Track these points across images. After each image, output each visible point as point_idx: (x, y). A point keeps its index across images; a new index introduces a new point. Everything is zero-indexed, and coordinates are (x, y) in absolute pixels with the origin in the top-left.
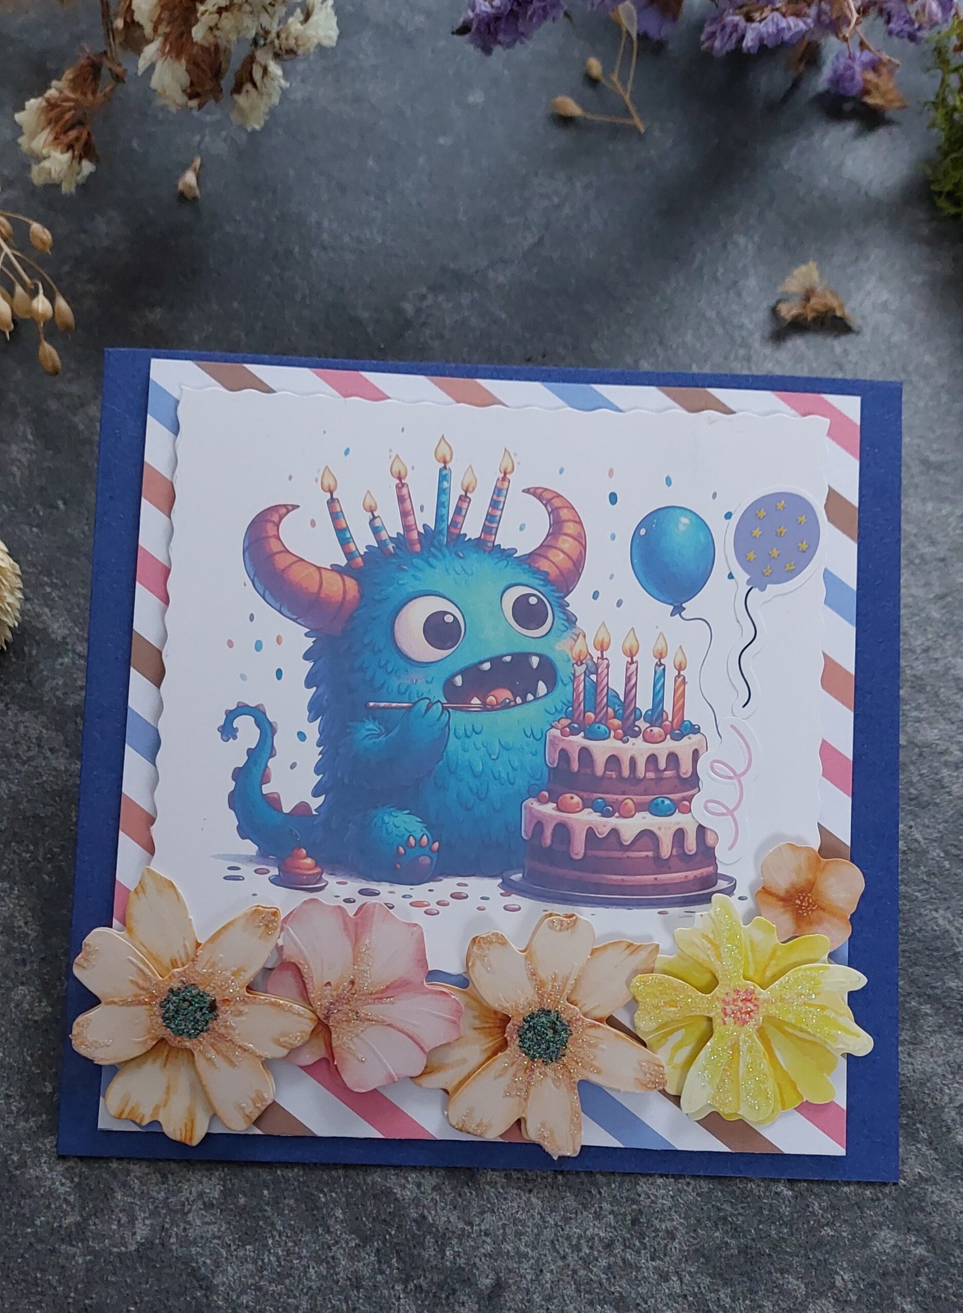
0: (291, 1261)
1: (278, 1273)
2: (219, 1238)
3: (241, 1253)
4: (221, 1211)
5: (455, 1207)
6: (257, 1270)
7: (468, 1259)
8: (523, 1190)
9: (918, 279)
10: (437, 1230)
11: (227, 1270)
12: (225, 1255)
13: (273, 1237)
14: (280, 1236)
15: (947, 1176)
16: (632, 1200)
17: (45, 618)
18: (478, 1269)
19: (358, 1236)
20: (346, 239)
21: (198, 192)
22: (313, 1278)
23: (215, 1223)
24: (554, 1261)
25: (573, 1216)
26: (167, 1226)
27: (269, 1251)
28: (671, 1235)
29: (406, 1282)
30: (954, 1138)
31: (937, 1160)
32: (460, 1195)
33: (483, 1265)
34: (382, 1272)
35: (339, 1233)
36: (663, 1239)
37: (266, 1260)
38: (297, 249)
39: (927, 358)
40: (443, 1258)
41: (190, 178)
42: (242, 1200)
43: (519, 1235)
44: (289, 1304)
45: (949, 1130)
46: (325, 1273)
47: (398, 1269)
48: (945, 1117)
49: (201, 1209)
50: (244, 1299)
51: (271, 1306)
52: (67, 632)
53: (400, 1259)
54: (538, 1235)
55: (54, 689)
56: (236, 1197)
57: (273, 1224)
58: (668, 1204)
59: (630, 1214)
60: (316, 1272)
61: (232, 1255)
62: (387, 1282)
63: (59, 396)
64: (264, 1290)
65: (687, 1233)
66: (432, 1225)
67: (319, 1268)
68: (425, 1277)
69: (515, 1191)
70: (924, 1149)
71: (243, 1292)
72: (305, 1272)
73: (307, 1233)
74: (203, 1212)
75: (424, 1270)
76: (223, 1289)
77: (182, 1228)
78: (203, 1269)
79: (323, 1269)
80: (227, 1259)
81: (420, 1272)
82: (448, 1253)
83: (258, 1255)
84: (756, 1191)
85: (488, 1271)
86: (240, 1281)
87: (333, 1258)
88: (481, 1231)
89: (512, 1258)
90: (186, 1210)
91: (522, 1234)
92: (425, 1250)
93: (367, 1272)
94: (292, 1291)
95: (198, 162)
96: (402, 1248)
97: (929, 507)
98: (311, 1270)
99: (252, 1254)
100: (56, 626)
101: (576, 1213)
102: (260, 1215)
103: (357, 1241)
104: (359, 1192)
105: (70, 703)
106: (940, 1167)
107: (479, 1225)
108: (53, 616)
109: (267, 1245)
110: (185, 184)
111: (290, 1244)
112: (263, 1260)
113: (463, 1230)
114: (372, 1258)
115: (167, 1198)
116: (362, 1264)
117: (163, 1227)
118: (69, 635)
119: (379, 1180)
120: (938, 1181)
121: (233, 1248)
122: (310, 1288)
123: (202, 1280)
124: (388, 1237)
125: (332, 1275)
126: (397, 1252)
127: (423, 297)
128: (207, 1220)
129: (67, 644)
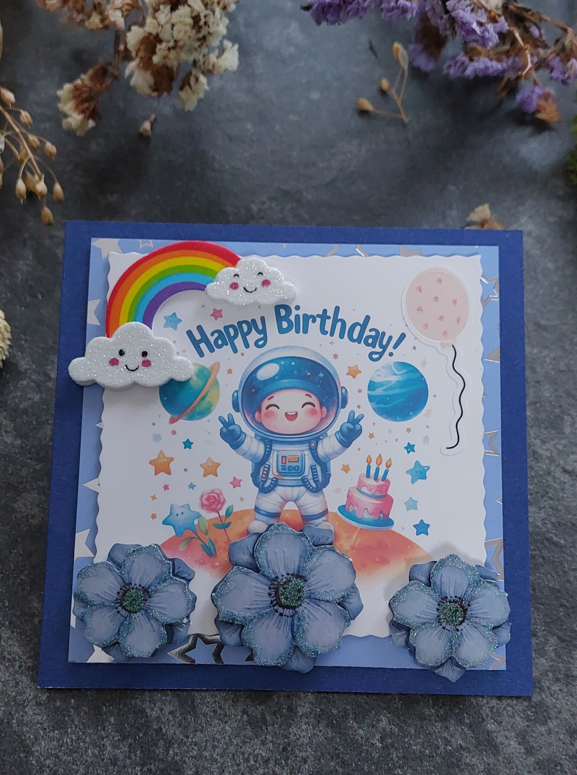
0: (79, 744)
1: (70, 750)
2: (41, 724)
3: (51, 734)
4: (45, 708)
5: (180, 725)
6: (59, 746)
7: (182, 758)
8: (222, 721)
9: (551, 219)
10: (167, 738)
11: (41, 743)
12: (42, 733)
13: (72, 728)
14: (76, 728)
15: (477, 748)
16: (286, 736)
17: (18, 358)
18: (186, 764)
19: (121, 735)
20: (227, 167)
21: (150, 133)
22: (90, 755)
23: (40, 715)
24: (232, 766)
25: (248, 741)
26: (13, 712)
27: (68, 736)
28: (305, 761)
29: (143, 765)
30: (485, 726)
31: (472, 737)
32: (184, 719)
33: (190, 762)
34: (130, 758)
35: (110, 731)
36: (300, 762)
37: (65, 741)
38: (199, 170)
39: (550, 265)
40: (167, 755)
41: (147, 125)
42: (58, 704)
43: (214, 747)
44: (73, 769)
45: (483, 720)
46: (97, 753)
47: (139, 757)
48: (482, 712)
49: (34, 705)
50: (48, 762)
51: (62, 768)
52: (28, 367)
53: (142, 751)
54: (225, 749)
55: (14, 398)
56: (55, 701)
57: (73, 721)
58: (306, 741)
59: (283, 744)
60: (92, 752)
61: (46, 735)
62: (132, 764)
63: (51, 237)
64: (61, 758)
65: (314, 760)
66: (165, 734)
67: (94, 750)
68: (154, 764)
69: (217, 721)
70: (466, 730)
71: (48, 758)
72: (86, 751)
73: (92, 728)
74: (35, 707)
75: (155, 761)
76: (37, 754)
77: (21, 715)
78: (28, 741)
79: (96, 751)
80: (42, 736)
81: (152, 761)
82: (170, 752)
83: (61, 737)
84: (360, 741)
85: (192, 766)
86: (48, 750)
87: (103, 745)
88: (192, 742)
89: (207, 760)
90: (25, 705)
91: (216, 747)
92: (157, 749)
93: (121, 757)
94: (76, 761)
95: (153, 117)
96: (144, 745)
97: (535, 351)
98: (90, 751)
99: (58, 736)
100: (23, 363)
101: (251, 739)
102: (67, 713)
103: (119, 737)
104: (126, 709)
105: (22, 406)
106: (474, 741)
107: (192, 738)
108: (23, 357)
109: (67, 732)
110: (144, 129)
111: (81, 733)
112: (63, 741)
113: (182, 740)
114: (126, 749)
115: (16, 696)
116: (119, 751)
117: (10, 713)
118: (29, 369)
119: (139, 703)
120: (472, 751)
121: (47, 731)
122: (87, 761)
123: (26, 747)
124: (137, 737)
125: (100, 756)
126: (141, 747)
127: (264, 203)
128: (35, 712)
129: (27, 373)
